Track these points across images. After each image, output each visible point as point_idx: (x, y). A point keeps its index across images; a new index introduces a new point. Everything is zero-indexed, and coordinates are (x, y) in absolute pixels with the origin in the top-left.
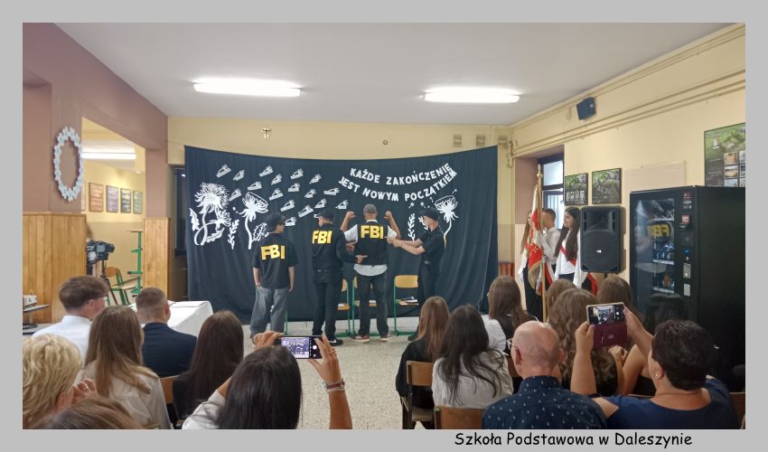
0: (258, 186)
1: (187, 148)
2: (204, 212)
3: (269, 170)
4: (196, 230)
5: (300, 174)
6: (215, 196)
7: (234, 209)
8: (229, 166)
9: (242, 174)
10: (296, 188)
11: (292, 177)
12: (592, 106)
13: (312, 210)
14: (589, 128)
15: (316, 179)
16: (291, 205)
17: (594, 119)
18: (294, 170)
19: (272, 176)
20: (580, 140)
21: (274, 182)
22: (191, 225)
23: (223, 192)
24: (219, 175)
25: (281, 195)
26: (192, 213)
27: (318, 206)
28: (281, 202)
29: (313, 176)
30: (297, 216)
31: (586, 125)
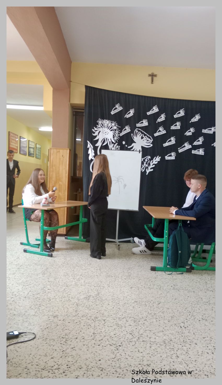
0: (145, 123)
1: (87, 87)
2: (99, 144)
3: (155, 109)
4: (92, 160)
5: (182, 113)
6: (109, 131)
7: (124, 143)
8: (121, 105)
9: (132, 112)
10: (177, 126)
11: (175, 116)
13: (190, 147)
15: (197, 118)
16: (173, 141)
18: (177, 110)
19: (157, 115)
21: (159, 120)
22: (89, 155)
23: (115, 128)
24: (113, 113)
25: (164, 132)
26: (89, 145)
27: (196, 143)
28: (164, 138)
29: (193, 116)
30: (177, 152)
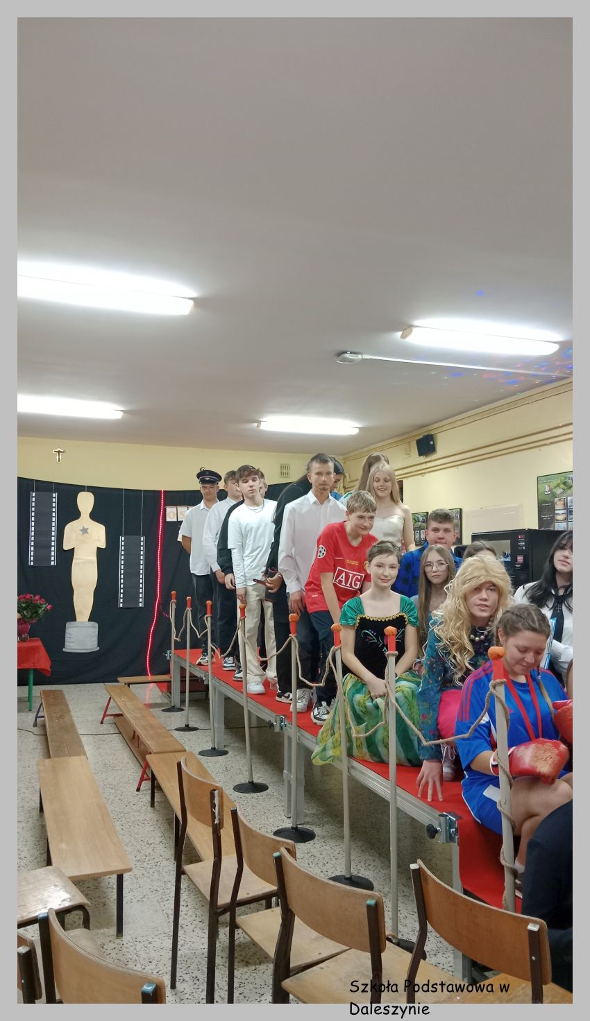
12: (431, 443)
14: (429, 465)
17: (434, 457)
20: (420, 476)
31: (426, 462)
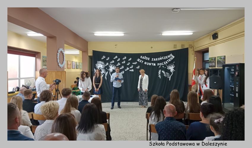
0: (113, 62)
1: (93, 51)
3: (116, 57)
5: (125, 58)
6: (101, 65)
7: (106, 68)
9: (108, 58)
10: (124, 62)
11: (123, 59)
12: (217, 35)
13: (129, 69)
14: (216, 42)
15: (130, 59)
16: (123, 67)
17: (218, 39)
18: (123, 57)
19: (117, 59)
20: (213, 46)
21: (118, 61)
24: (102, 59)
25: (120, 64)
26: (95, 70)
27: (130, 68)
28: (120, 66)
29: (129, 59)
30: (124, 70)
31: (215, 42)
